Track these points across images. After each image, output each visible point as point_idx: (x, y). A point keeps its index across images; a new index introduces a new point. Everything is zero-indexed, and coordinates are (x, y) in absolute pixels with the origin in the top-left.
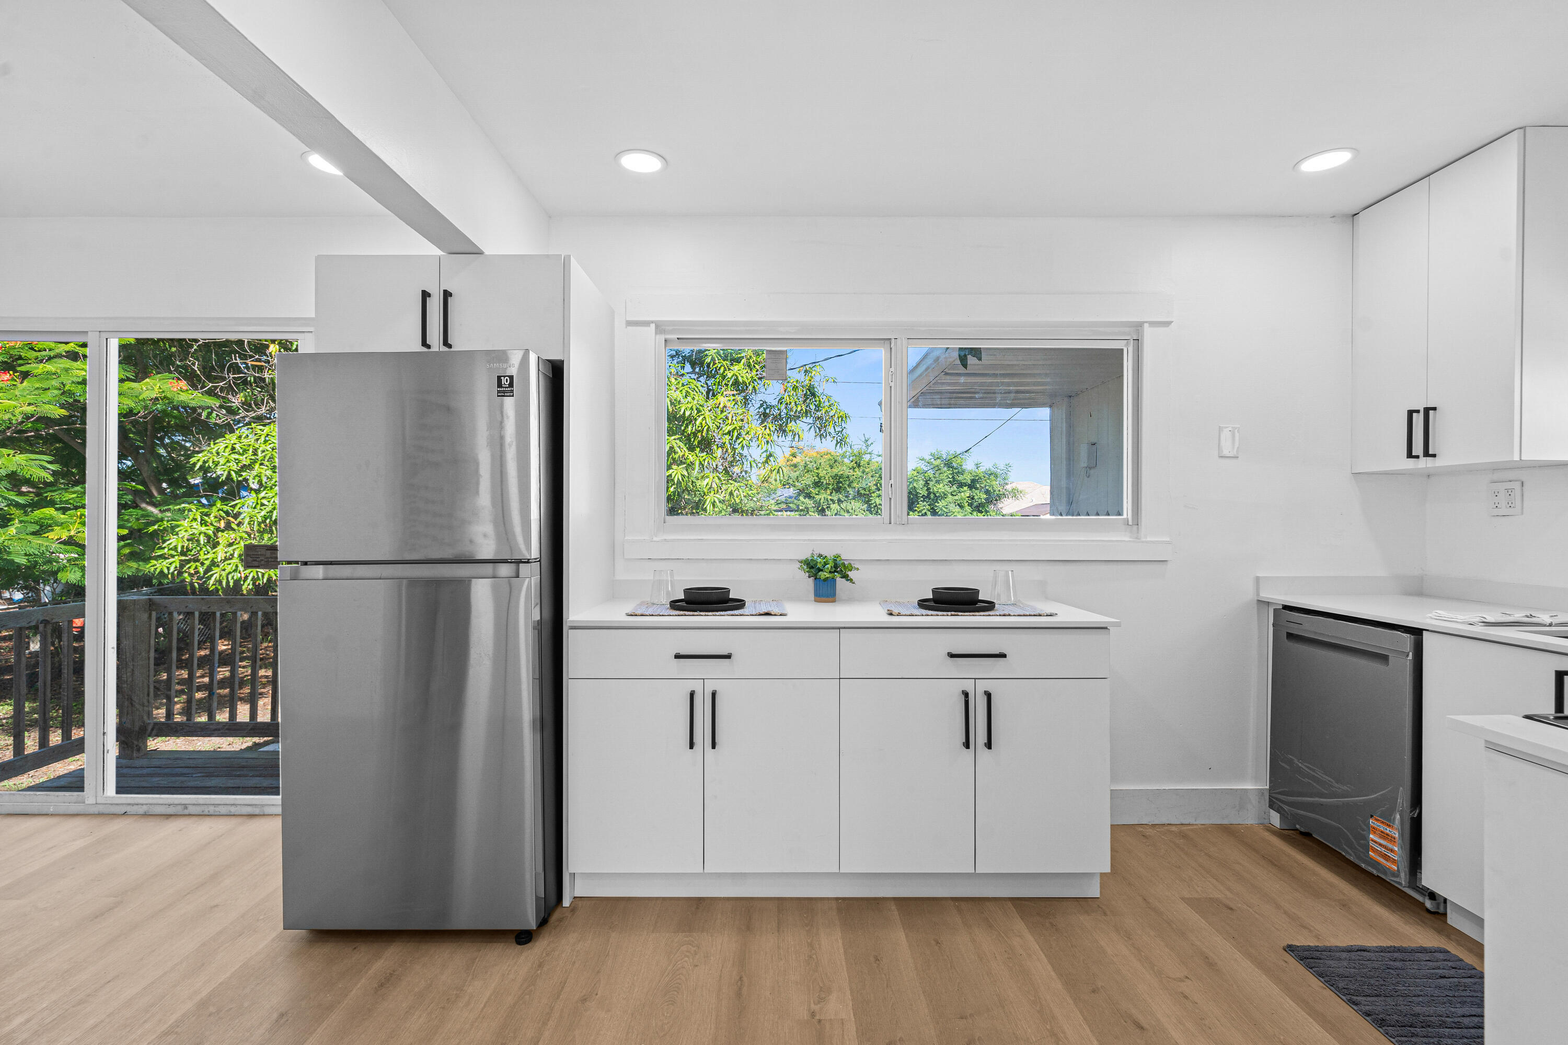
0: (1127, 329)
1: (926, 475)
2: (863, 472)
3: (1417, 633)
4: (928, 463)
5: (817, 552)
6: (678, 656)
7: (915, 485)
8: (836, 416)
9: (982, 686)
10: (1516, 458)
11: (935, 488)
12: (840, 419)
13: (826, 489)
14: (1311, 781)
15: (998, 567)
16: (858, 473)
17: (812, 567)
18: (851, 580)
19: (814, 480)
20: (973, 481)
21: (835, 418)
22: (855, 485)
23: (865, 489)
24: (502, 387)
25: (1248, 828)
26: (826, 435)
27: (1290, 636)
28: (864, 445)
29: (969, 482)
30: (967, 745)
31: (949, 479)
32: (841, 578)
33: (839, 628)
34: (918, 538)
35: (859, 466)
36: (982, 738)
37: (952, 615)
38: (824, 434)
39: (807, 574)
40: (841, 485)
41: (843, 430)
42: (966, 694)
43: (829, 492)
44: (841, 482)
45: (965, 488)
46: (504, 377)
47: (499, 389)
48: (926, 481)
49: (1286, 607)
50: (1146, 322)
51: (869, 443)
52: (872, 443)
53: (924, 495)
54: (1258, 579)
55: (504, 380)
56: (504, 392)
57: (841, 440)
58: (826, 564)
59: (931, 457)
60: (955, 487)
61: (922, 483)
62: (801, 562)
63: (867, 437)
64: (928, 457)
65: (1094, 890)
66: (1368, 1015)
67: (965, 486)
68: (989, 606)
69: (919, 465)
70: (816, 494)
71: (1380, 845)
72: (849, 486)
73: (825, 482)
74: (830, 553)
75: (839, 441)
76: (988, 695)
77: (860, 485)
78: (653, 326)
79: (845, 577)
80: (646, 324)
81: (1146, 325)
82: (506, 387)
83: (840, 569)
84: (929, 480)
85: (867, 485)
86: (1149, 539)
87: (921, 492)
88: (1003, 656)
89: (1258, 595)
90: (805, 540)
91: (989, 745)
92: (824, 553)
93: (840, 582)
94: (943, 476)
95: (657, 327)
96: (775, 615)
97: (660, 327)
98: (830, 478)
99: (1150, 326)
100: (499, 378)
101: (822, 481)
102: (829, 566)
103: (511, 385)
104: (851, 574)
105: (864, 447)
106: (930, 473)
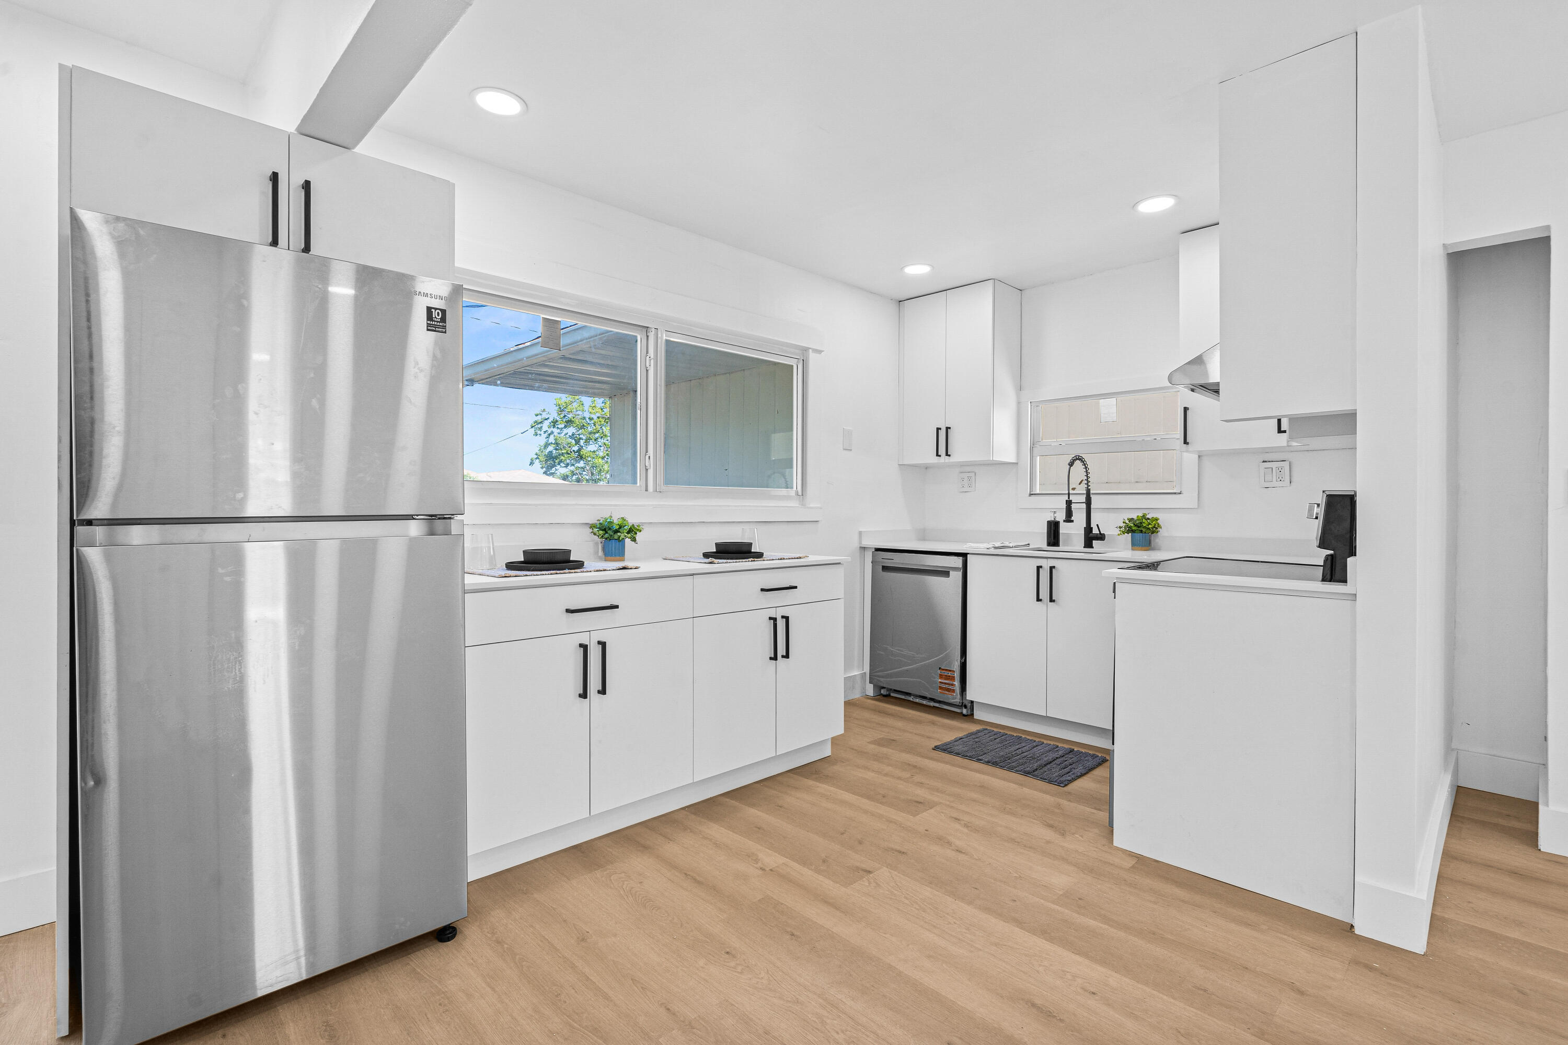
0: (797, 351)
3: (964, 555)
9: (781, 613)
10: (992, 459)
14: (900, 658)
15: (746, 527)
18: (635, 541)
24: (433, 321)
25: (858, 700)
27: (885, 568)
30: (775, 657)
32: (629, 538)
33: (693, 575)
34: (671, 503)
36: (781, 651)
37: (752, 561)
42: (774, 619)
46: (436, 309)
47: (429, 322)
49: (877, 550)
50: (811, 348)
54: (860, 533)
55: (435, 314)
56: (435, 326)
62: (592, 526)
65: (828, 752)
66: (989, 762)
68: (759, 555)
71: (945, 683)
76: (787, 618)
79: (632, 537)
81: (810, 350)
82: (437, 322)
86: (811, 506)
88: (794, 588)
89: (860, 542)
90: (587, 505)
91: (787, 656)
93: (627, 542)
96: (631, 569)
99: (812, 352)
100: (430, 310)
103: (443, 320)
104: (637, 535)
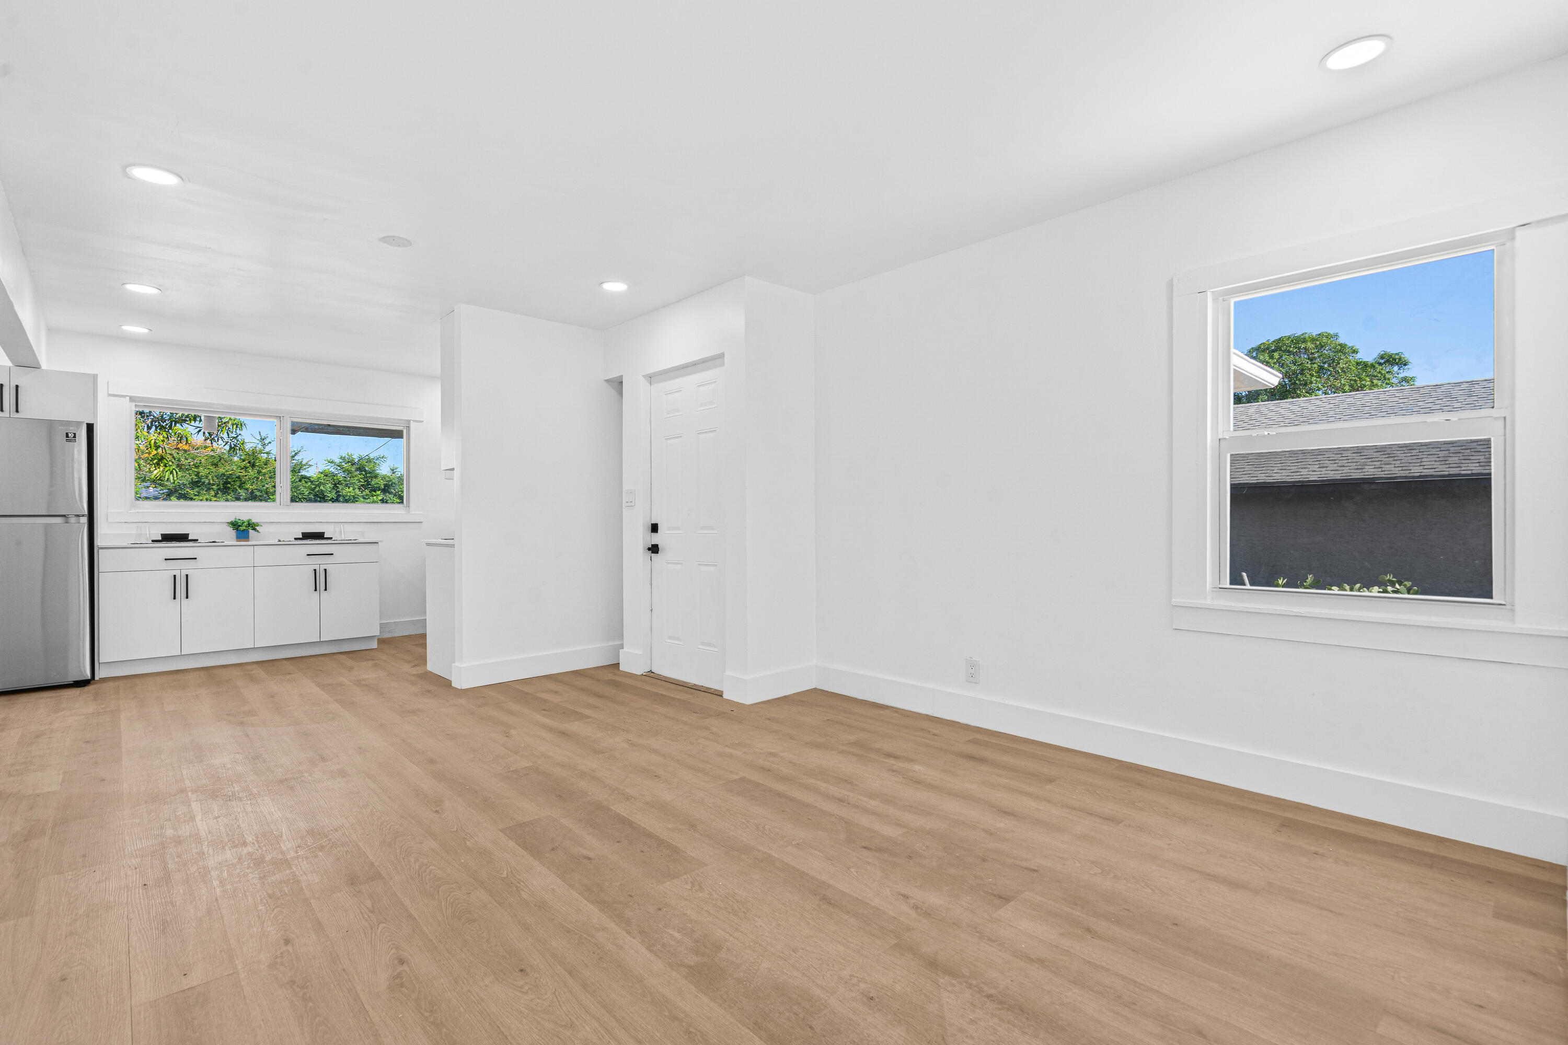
0: (403, 422)
1: (335, 478)
2: (259, 472)
4: (339, 466)
5: (238, 518)
6: (166, 559)
7: (322, 488)
8: (230, 423)
9: (323, 567)
11: (344, 492)
12: (235, 426)
13: (209, 489)
15: (338, 525)
16: (252, 473)
17: (235, 525)
18: (258, 531)
19: (192, 479)
20: (386, 485)
21: (230, 425)
22: (248, 486)
23: (260, 491)
24: (69, 438)
26: (218, 439)
28: (260, 443)
29: (382, 487)
30: (316, 590)
31: (361, 483)
32: (252, 530)
33: (253, 545)
35: (253, 466)
36: (323, 587)
37: (310, 541)
38: (216, 439)
39: (232, 528)
40: (229, 485)
41: (237, 436)
42: (315, 570)
43: (213, 493)
44: (229, 483)
45: (379, 492)
46: (70, 433)
47: (67, 439)
48: (335, 484)
51: (266, 442)
52: (270, 443)
53: (333, 498)
55: (70, 435)
56: (70, 440)
57: (235, 446)
58: (243, 523)
59: (341, 460)
60: (367, 491)
61: (329, 486)
62: (228, 523)
63: (263, 435)
64: (338, 461)
65: (374, 646)
67: (379, 490)
68: (329, 539)
69: (329, 467)
70: (195, 495)
72: (240, 487)
73: (207, 481)
74: (245, 518)
75: (233, 446)
76: (325, 570)
77: (254, 487)
78: (128, 398)
79: (254, 529)
80: (124, 396)
81: (412, 421)
82: (71, 438)
83: (252, 526)
84: (338, 484)
85: (263, 486)
86: (414, 513)
87: (329, 495)
88: (333, 554)
90: (231, 514)
91: (326, 590)
92: (242, 519)
93: (251, 532)
94: (355, 480)
95: (130, 398)
97: (132, 399)
98: (215, 478)
100: (67, 434)
101: (203, 480)
102: (246, 524)
103: (74, 437)
104: (257, 528)
105: (260, 446)
106: (341, 475)
